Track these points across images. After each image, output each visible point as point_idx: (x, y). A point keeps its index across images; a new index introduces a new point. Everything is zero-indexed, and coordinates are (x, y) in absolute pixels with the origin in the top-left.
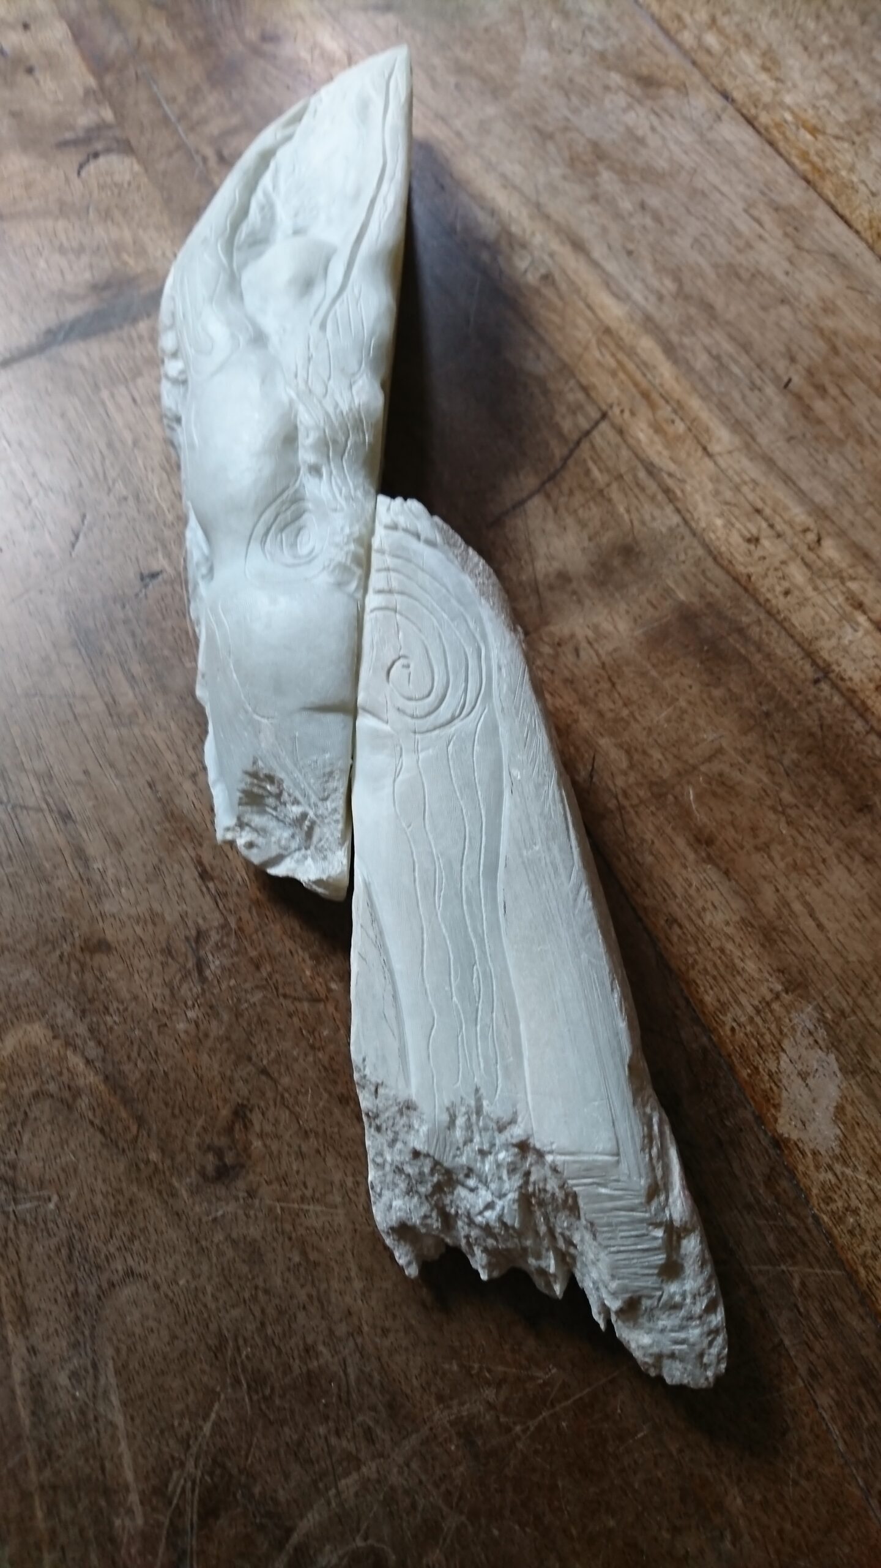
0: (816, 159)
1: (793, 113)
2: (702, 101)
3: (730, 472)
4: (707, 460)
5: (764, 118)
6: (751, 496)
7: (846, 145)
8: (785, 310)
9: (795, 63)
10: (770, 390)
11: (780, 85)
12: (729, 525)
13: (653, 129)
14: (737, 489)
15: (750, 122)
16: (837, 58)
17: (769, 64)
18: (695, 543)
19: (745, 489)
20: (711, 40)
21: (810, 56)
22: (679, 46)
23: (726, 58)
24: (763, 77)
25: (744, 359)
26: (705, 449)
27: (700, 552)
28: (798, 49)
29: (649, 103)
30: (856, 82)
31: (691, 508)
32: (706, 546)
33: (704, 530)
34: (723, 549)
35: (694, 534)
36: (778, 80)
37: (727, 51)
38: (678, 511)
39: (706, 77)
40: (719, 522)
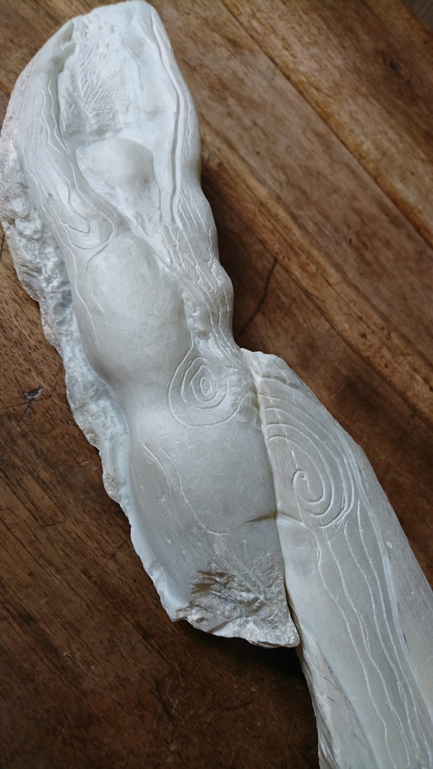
0: (323, 106)
1: (305, 76)
2: (263, 62)
3: (342, 295)
4: (330, 288)
5: (293, 77)
6: (355, 309)
7: (332, 100)
8: (336, 196)
9: (297, 48)
10: (345, 245)
11: (295, 60)
12: (351, 327)
13: (246, 74)
14: (347, 305)
15: (288, 78)
16: (315, 50)
17: (286, 46)
18: (340, 340)
19: (352, 305)
20: (255, 24)
21: (303, 46)
22: (242, 24)
23: (266, 38)
24: (286, 53)
25: (328, 226)
26: (327, 281)
27: (344, 344)
28: (296, 40)
29: (238, 57)
30: (326, 66)
31: (332, 318)
32: (346, 341)
33: (341, 331)
34: (353, 342)
35: (338, 334)
36: (292, 56)
37: (265, 33)
38: (327, 320)
39: (260, 46)
40: (346, 326)
